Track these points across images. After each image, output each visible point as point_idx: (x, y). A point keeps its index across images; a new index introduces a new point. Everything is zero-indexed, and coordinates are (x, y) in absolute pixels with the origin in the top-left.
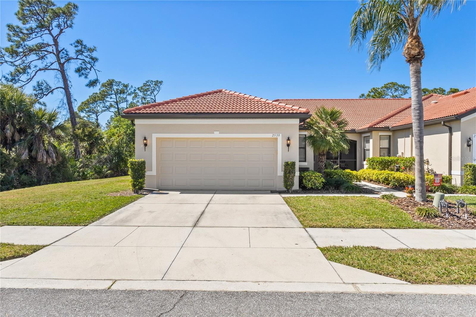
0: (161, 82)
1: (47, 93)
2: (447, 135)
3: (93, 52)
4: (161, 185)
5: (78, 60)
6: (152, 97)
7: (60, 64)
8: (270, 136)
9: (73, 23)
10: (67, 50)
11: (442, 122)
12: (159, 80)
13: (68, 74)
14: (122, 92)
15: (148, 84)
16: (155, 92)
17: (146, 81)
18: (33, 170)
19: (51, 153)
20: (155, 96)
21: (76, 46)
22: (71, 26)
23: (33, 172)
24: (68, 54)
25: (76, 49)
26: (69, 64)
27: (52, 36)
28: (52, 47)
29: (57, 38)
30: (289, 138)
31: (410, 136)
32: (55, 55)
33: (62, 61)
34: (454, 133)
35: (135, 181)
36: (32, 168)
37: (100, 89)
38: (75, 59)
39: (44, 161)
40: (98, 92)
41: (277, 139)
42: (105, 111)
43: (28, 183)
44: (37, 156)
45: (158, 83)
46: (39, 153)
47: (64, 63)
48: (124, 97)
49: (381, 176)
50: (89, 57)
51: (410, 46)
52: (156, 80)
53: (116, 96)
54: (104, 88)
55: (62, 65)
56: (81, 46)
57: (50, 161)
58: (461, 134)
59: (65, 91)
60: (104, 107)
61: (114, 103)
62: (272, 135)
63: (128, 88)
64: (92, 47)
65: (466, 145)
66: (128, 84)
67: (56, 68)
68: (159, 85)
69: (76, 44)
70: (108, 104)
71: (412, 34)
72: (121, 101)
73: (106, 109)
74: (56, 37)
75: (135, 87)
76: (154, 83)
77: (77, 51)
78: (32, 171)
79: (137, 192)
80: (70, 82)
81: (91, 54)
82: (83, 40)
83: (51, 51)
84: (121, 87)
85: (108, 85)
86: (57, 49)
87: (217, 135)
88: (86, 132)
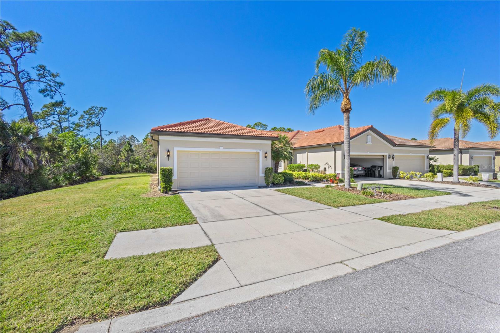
0: (105, 109)
1: (3, 108)
2: (333, 152)
3: (56, 77)
4: (179, 187)
5: (40, 82)
6: (97, 119)
7: (19, 83)
8: (255, 151)
9: (36, 50)
10: (28, 72)
11: (332, 146)
12: (104, 107)
13: (29, 93)
14: (64, 113)
15: (93, 109)
16: (100, 116)
17: (91, 107)
18: (6, 178)
19: (29, 162)
20: (99, 119)
21: (38, 70)
22: (34, 52)
23: (6, 180)
24: (30, 75)
25: (38, 72)
26: (31, 85)
27: (11, 57)
28: (10, 67)
29: (17, 60)
30: (266, 152)
31: (307, 152)
32: (14, 75)
33: (23, 81)
34: (337, 152)
35: (167, 184)
36: (5, 176)
37: (41, 109)
38: (37, 81)
39: (21, 170)
40: (41, 112)
41: (259, 153)
42: (46, 128)
43: (6, 190)
44: (13, 165)
45: (103, 109)
46: (15, 163)
47: (24, 83)
48: (66, 118)
49: (302, 175)
50: (51, 81)
51: (346, 103)
52: (101, 107)
53: (59, 116)
54: (46, 109)
55: (22, 85)
56: (43, 71)
57: (27, 170)
58: (342, 152)
59: (26, 109)
60: (45, 124)
61: (56, 121)
62: (256, 150)
63: (70, 111)
64: (55, 73)
65: (343, 158)
66: (70, 107)
67: (15, 86)
68: (104, 111)
69: (39, 68)
70: (49, 122)
71: (347, 97)
72: (63, 121)
73: (48, 126)
74: (15, 58)
75: (77, 111)
76: (99, 109)
77: (39, 75)
78: (4, 179)
79: (167, 193)
80: (31, 100)
81: (54, 79)
82: (46, 66)
83: (8, 70)
84: (63, 110)
85: (51, 106)
86: (16, 70)
87: (221, 149)
88: (56, 144)
